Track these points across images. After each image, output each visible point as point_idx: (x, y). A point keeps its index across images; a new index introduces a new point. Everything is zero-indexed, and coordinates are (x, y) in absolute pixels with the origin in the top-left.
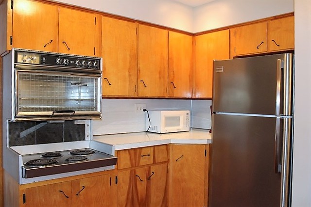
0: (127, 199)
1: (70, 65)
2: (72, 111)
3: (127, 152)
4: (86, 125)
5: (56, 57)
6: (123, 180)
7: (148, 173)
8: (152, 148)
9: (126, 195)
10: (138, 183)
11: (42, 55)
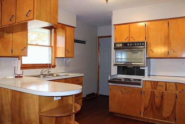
0: (149, 103)
1: (132, 46)
2: (130, 63)
3: (150, 82)
4: (145, 70)
5: (127, 43)
6: (147, 94)
7: (162, 95)
8: (165, 83)
9: (148, 101)
10: (155, 98)
11: (123, 43)
